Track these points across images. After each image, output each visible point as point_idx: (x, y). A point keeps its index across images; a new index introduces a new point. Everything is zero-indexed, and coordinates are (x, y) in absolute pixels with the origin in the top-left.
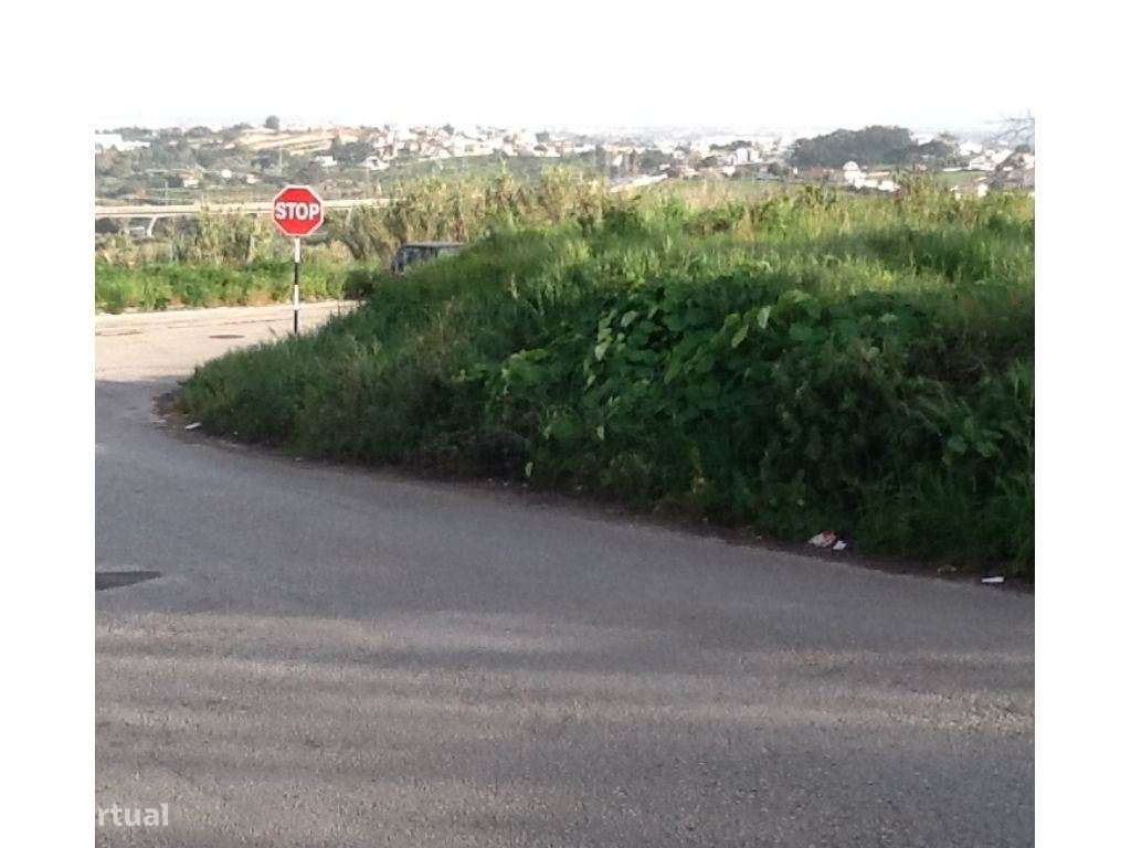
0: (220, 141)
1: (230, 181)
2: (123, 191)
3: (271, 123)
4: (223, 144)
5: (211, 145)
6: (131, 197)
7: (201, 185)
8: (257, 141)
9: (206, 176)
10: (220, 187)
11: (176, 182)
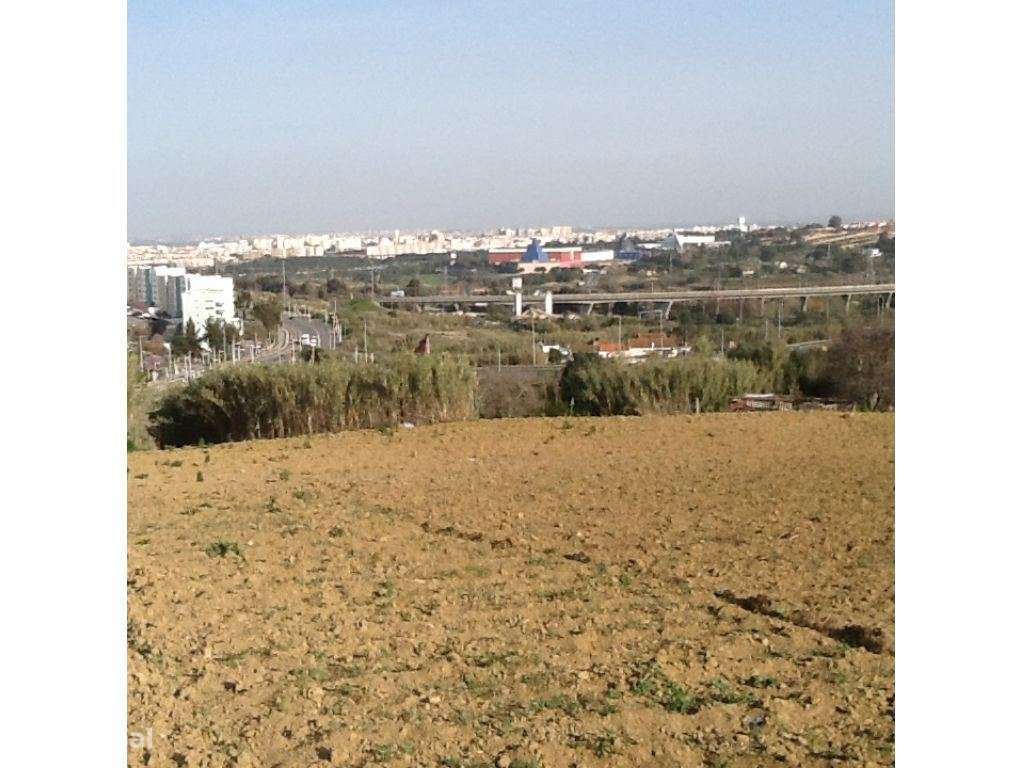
0: (788, 238)
1: (783, 271)
2: (691, 280)
3: (835, 222)
4: (790, 241)
5: (779, 242)
6: (696, 285)
7: (755, 275)
8: (818, 238)
9: (765, 268)
10: (772, 276)
11: (737, 273)
